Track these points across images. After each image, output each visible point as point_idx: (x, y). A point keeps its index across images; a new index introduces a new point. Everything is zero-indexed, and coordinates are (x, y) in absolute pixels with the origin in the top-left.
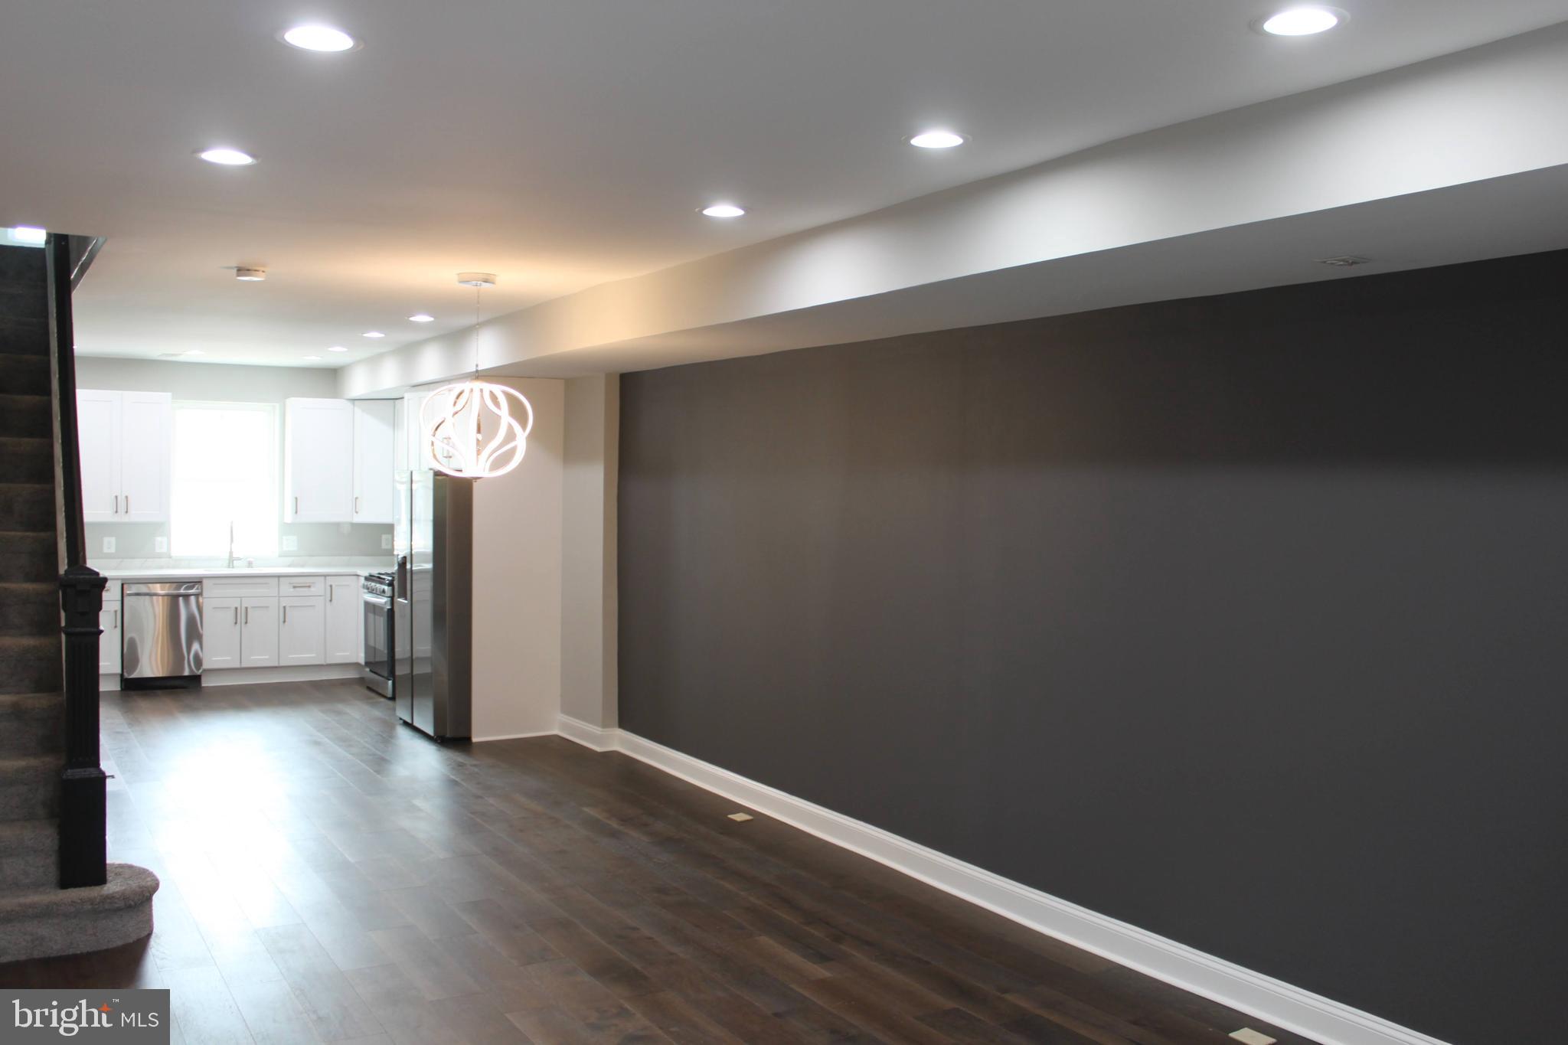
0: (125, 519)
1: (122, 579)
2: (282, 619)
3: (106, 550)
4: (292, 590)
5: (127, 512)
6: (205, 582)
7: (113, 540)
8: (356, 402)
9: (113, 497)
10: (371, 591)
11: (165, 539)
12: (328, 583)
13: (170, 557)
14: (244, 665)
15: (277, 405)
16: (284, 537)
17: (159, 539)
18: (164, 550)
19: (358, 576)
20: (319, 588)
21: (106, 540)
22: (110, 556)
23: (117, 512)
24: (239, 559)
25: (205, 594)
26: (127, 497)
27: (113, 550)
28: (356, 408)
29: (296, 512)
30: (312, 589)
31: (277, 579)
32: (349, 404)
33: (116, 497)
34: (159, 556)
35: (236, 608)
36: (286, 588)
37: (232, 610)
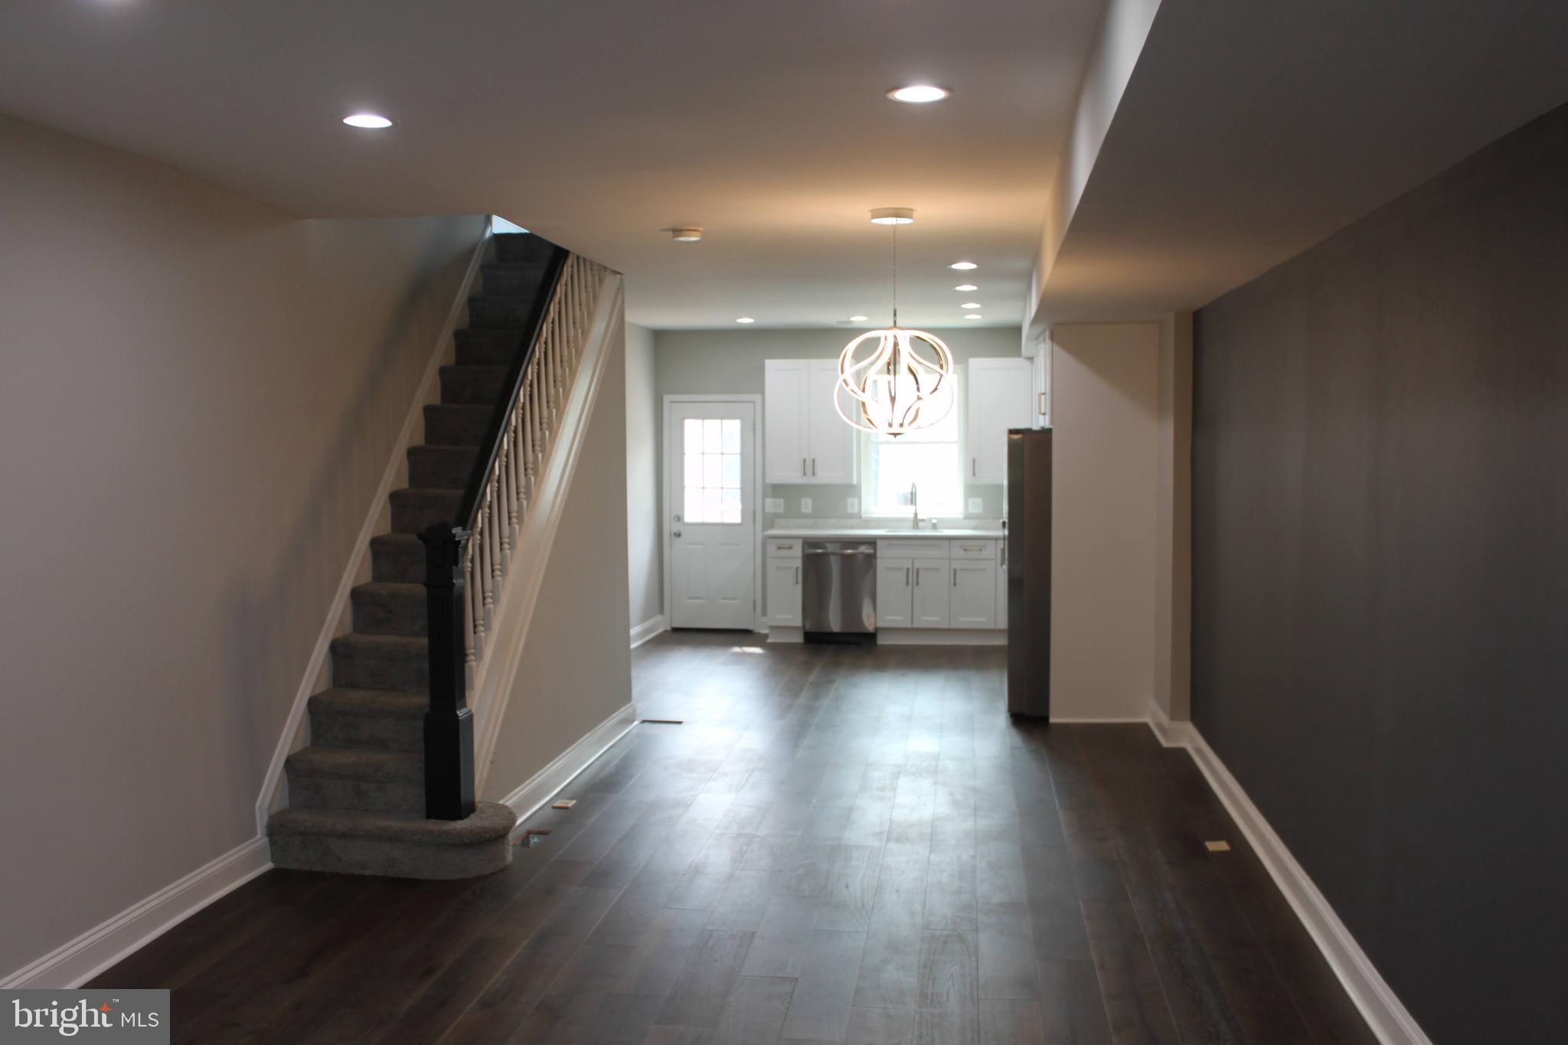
0: (813, 481)
1: (802, 538)
2: (952, 582)
3: (804, 510)
4: (963, 552)
5: (814, 474)
6: (879, 543)
7: (810, 500)
9: (801, 459)
11: (856, 501)
13: (861, 517)
14: (916, 625)
16: (971, 501)
17: (850, 500)
18: (856, 510)
20: (990, 551)
21: (803, 500)
22: (807, 516)
23: (807, 474)
24: (923, 520)
25: (879, 554)
26: (814, 460)
27: (809, 510)
29: (974, 474)
30: (984, 552)
31: (947, 541)
33: (804, 461)
34: (852, 516)
35: (908, 570)
36: (957, 550)
37: (905, 571)
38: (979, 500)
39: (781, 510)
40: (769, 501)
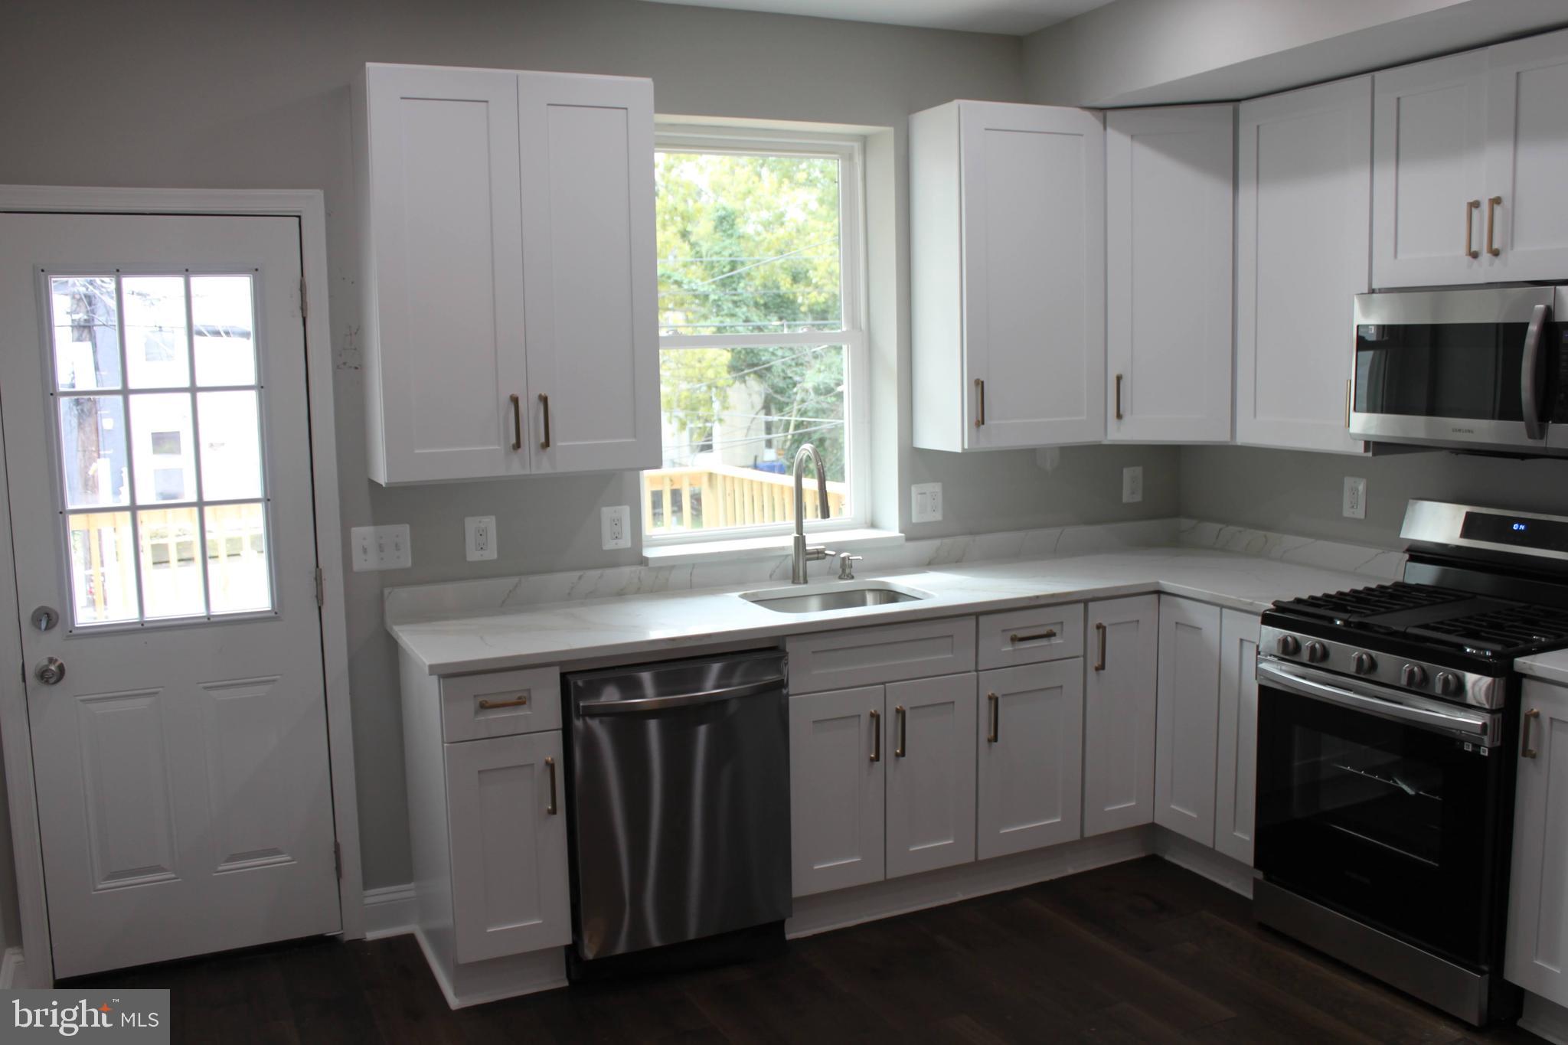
0: (542, 466)
1: (561, 664)
2: (985, 733)
3: (473, 555)
4: (1009, 648)
5: (547, 444)
6: (790, 647)
7: (490, 522)
8: (1109, 114)
9: (505, 398)
10: (1289, 652)
11: (625, 511)
12: (1093, 622)
13: (644, 561)
15: (885, 135)
16: (914, 489)
17: (607, 512)
18: (626, 542)
19: (1159, 593)
20: (1070, 639)
21: (471, 524)
22: (483, 572)
23: (518, 445)
24: (819, 555)
26: (544, 400)
27: (491, 553)
28: (1109, 130)
29: (980, 421)
30: (1057, 641)
31: (972, 622)
32: (1090, 120)
33: (515, 400)
34: (614, 560)
35: (873, 717)
36: (997, 648)
37: (865, 719)
38: (936, 488)
39: (406, 561)
40: (365, 533)
